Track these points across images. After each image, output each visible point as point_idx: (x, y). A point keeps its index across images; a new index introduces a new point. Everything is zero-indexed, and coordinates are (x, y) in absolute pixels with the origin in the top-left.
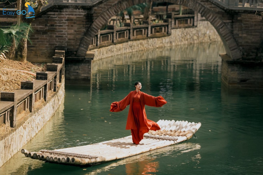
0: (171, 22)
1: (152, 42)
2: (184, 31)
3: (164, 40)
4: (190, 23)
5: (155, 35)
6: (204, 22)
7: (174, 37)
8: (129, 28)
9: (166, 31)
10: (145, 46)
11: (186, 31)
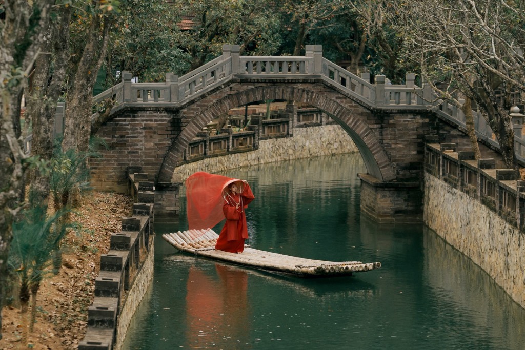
0: (258, 129)
1: (234, 159)
2: (276, 142)
3: (249, 155)
4: (284, 131)
5: (238, 148)
6: (301, 129)
7: (262, 151)
8: (204, 139)
9: (252, 143)
10: (225, 165)
11: (278, 143)
